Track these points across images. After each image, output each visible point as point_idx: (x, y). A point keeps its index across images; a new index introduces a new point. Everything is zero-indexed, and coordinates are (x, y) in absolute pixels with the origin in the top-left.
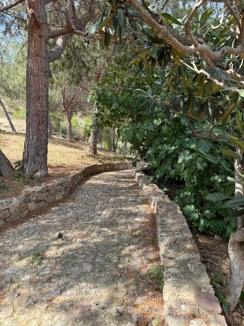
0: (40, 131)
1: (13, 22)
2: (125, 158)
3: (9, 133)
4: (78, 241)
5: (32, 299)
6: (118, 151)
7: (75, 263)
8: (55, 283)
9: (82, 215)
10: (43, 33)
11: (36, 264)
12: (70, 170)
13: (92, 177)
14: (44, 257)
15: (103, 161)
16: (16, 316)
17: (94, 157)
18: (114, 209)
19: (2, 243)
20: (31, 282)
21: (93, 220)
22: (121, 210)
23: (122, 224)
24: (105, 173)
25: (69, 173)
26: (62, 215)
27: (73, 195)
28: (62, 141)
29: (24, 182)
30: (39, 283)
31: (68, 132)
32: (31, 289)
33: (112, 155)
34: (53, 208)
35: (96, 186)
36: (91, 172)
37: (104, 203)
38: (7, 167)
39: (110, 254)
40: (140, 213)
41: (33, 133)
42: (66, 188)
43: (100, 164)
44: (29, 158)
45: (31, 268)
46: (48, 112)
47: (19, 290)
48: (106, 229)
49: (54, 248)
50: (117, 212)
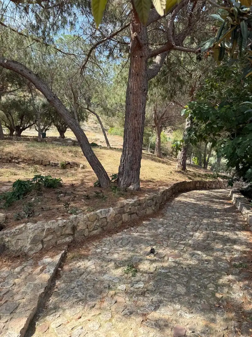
0: (135, 147)
1: (115, 46)
2: (218, 176)
3: (105, 148)
4: (170, 260)
5: (128, 309)
6: (209, 167)
7: (168, 282)
8: (149, 298)
9: (173, 233)
10: (144, 54)
11: (131, 275)
12: (160, 186)
13: (181, 194)
14: (138, 270)
15: (193, 178)
16: (114, 322)
17: (183, 173)
18: (208, 232)
19: (100, 249)
20: (126, 292)
21: (185, 241)
22: (217, 235)
23: (218, 250)
24: (195, 191)
25: (159, 188)
26: (153, 230)
27: (163, 211)
28: (150, 156)
29: (119, 194)
30: (133, 295)
31: (156, 147)
32: (126, 299)
33: (202, 172)
34: (144, 222)
35: (186, 204)
36: (180, 188)
37: (196, 224)
38: (105, 179)
39: (205, 280)
40: (239, 241)
41: (129, 148)
42: (156, 203)
43: (189, 181)
44: (124, 172)
45: (126, 278)
46: (143, 129)
47: (116, 298)
48: (199, 252)
49: (146, 262)
50: (211, 235)
